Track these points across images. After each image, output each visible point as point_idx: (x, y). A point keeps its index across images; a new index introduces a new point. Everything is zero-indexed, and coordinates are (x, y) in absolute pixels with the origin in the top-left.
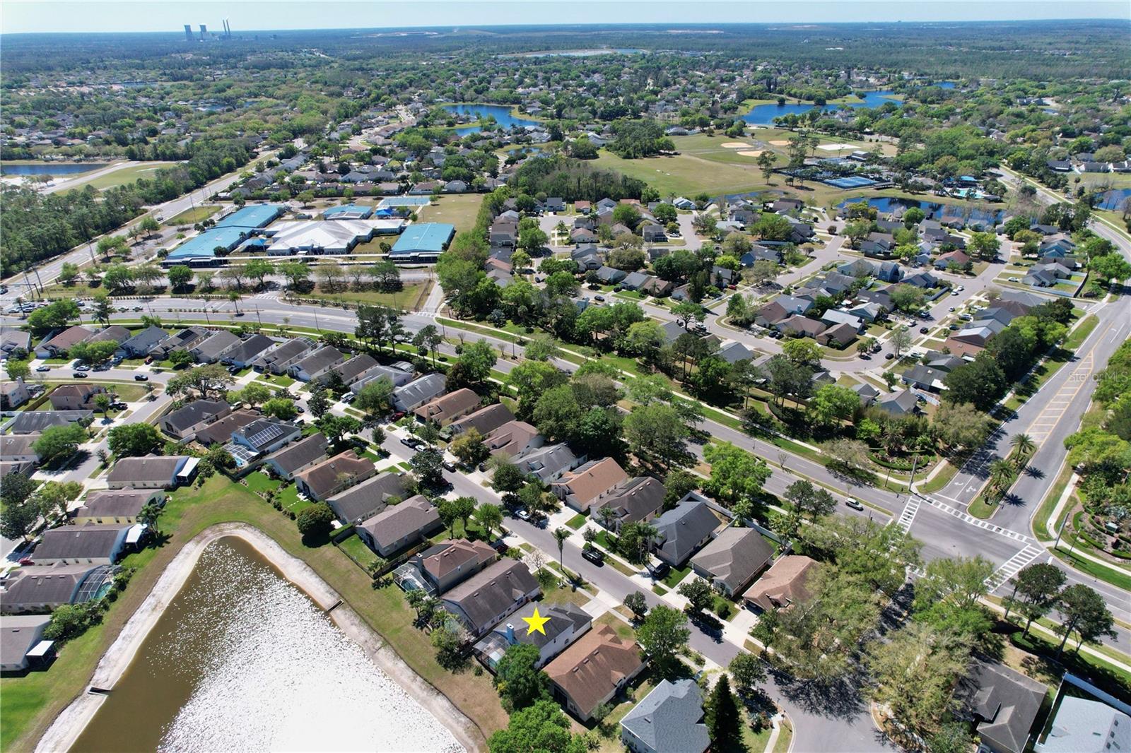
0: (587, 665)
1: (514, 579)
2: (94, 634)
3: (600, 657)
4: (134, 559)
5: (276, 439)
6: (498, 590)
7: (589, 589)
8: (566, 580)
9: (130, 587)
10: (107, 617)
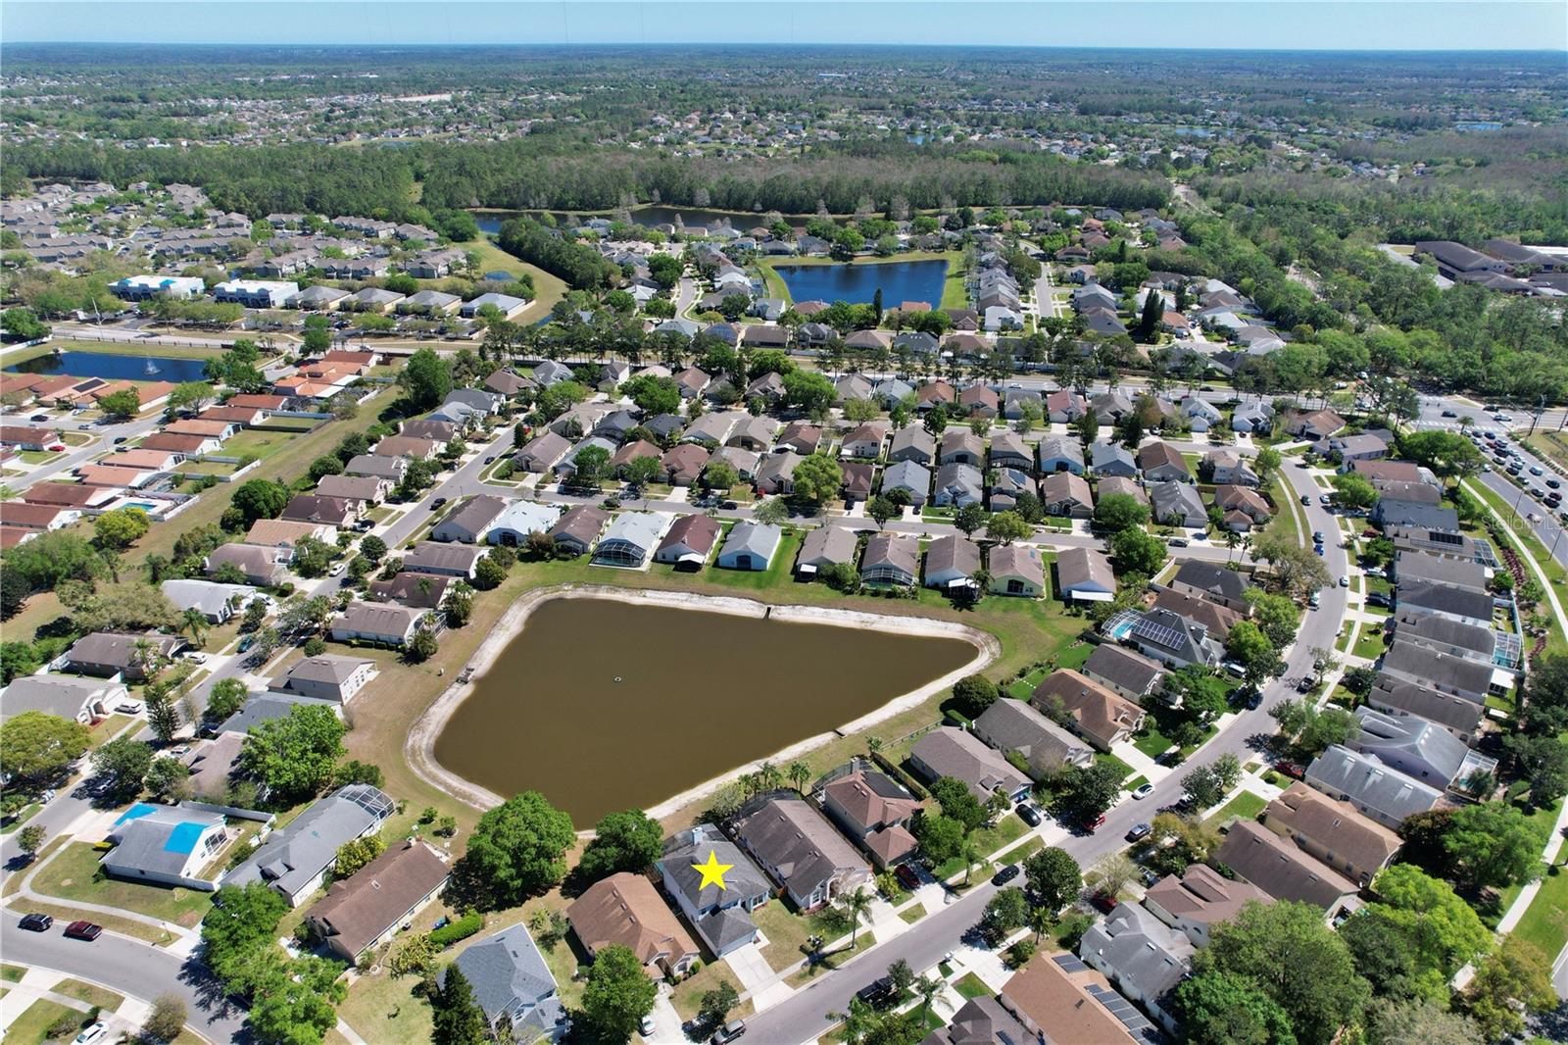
0: (619, 908)
1: (808, 862)
2: (835, 594)
3: (627, 925)
4: (937, 596)
5: (1162, 647)
6: (791, 845)
7: (801, 978)
8: (826, 949)
9: (891, 601)
10: (856, 597)
